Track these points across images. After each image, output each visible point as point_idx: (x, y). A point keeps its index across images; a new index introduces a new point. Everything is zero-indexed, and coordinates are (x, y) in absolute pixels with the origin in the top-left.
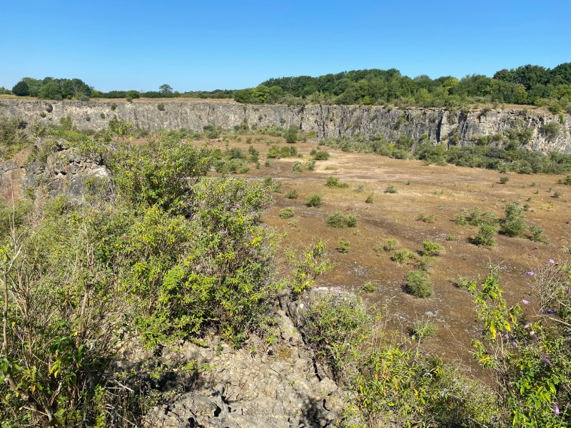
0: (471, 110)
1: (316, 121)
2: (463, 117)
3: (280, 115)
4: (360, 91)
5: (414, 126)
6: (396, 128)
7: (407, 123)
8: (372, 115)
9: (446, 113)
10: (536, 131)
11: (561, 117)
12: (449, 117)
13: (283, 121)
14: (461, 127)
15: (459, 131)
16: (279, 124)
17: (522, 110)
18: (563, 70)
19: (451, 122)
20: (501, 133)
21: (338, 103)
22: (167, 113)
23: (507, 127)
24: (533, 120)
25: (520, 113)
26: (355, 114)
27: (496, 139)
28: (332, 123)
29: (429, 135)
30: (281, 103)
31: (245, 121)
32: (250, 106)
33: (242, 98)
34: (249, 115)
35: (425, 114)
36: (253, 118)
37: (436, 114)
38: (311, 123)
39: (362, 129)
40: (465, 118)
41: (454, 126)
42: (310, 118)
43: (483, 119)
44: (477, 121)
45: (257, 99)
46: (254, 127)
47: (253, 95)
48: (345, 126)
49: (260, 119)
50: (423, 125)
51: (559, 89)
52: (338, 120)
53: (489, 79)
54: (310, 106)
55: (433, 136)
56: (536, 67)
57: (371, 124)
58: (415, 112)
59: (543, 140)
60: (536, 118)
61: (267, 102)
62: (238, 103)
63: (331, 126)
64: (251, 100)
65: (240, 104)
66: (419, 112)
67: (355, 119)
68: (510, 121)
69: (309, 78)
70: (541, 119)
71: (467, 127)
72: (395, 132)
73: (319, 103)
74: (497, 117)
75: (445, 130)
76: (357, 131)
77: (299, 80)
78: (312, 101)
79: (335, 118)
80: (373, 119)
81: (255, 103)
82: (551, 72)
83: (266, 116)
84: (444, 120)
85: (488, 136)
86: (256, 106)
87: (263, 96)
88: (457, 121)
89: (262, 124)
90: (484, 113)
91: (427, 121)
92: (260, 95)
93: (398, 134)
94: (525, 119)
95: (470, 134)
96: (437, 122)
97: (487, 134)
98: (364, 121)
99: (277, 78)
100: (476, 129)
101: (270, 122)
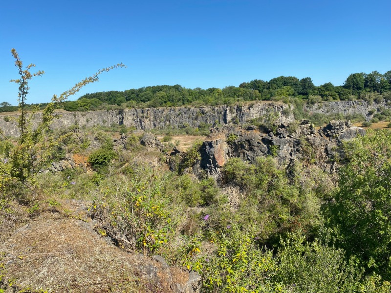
0: (243, 105)
1: (133, 119)
2: (239, 109)
3: (102, 117)
4: (163, 99)
5: (208, 117)
6: (196, 119)
7: (203, 116)
8: (178, 112)
9: (228, 108)
10: (280, 113)
11: (289, 105)
12: (230, 110)
13: (104, 122)
14: (239, 115)
15: (238, 117)
16: (101, 124)
17: (270, 103)
18: (275, 82)
19: (232, 112)
20: (262, 116)
21: (149, 106)
22: (12, 123)
23: (264, 112)
24: (278, 107)
25: (270, 105)
26: (164, 113)
27: (260, 119)
28: (148, 120)
29: (219, 121)
30: (101, 109)
31: (76, 123)
32: (78, 113)
33: (71, 108)
34: (79, 120)
35: (213, 109)
36: (82, 121)
37: (222, 109)
38: (130, 121)
39: (171, 122)
40: (241, 110)
41: (234, 115)
42: (129, 118)
43: (251, 109)
44: (248, 110)
45: (83, 108)
46: (84, 127)
47: (79, 105)
48: (158, 121)
49: (87, 121)
50: (214, 116)
51: (277, 91)
52: (152, 118)
53: (237, 88)
54: (127, 110)
55: (222, 121)
56: (260, 81)
57: (178, 118)
58: (207, 109)
59: (284, 118)
60: (279, 107)
61: (90, 110)
62: (68, 112)
63: (147, 122)
64: (78, 109)
65: (71, 112)
66: (209, 109)
67: (165, 116)
68: (266, 109)
69: (117, 92)
70: (282, 107)
71: (243, 114)
72: (196, 121)
73: (133, 107)
74: (258, 108)
75: (229, 117)
76: (168, 123)
77: (109, 93)
78: (127, 106)
79: (149, 116)
80: (179, 115)
81: (82, 110)
82: (269, 83)
83: (91, 119)
84: (228, 112)
85: (256, 119)
86: (83, 113)
87: (87, 105)
88: (235, 111)
89: (89, 125)
90: (251, 106)
91: (216, 113)
92: (85, 105)
93: (198, 123)
94: (274, 107)
95: (245, 118)
96: (223, 113)
97: (255, 117)
98: (172, 117)
99: (92, 93)
100: (248, 115)
101: (95, 122)
